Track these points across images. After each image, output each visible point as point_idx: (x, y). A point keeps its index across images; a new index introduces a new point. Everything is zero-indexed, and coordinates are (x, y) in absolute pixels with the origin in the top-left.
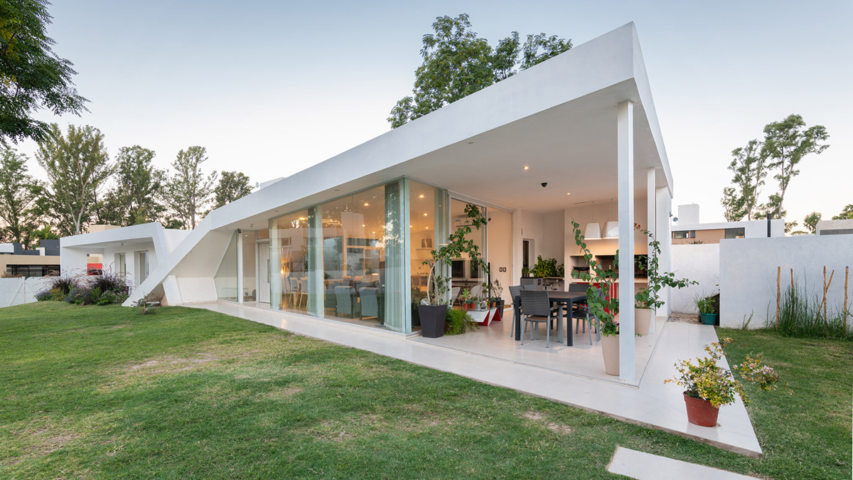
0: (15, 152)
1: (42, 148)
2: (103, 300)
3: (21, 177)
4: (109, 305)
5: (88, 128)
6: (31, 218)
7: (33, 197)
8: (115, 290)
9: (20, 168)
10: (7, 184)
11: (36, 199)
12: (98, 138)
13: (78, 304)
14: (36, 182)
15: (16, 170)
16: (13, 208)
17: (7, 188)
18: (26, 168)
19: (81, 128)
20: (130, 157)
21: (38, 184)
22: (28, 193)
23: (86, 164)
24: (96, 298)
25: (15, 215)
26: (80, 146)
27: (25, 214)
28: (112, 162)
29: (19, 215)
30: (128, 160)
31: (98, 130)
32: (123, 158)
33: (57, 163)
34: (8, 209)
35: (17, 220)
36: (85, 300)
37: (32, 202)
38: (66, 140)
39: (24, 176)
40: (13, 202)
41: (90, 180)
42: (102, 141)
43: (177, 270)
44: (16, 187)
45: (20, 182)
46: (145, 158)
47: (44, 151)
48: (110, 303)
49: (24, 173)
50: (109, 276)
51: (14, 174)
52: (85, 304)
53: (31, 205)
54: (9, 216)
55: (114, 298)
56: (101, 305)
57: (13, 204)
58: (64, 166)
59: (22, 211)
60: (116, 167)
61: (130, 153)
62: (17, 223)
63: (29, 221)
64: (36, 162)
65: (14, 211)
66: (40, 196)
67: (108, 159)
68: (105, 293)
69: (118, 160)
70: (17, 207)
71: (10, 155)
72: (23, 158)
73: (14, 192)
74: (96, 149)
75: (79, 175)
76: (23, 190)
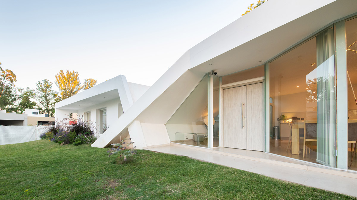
0: (48, 81)
1: (57, 79)
2: (77, 141)
3: (50, 91)
4: (82, 145)
5: (73, 72)
6: (53, 106)
7: (54, 98)
8: (85, 133)
9: (50, 87)
10: (45, 93)
11: (55, 99)
12: (77, 75)
13: (60, 143)
14: (55, 93)
15: (48, 88)
16: (47, 102)
17: (45, 95)
18: (51, 87)
19: (71, 72)
20: (88, 83)
21: (56, 93)
22: (52, 96)
23: (73, 86)
24: (72, 139)
25: (48, 105)
26: (71, 79)
27: (51, 104)
28: (82, 85)
29: (49, 105)
30: (87, 84)
31: (77, 72)
32: (86, 83)
33: (62, 85)
34: (45, 102)
35: (48, 107)
36: (64, 140)
37: (54, 100)
38: (66, 76)
39: (51, 90)
40: (47, 100)
41: (73, 92)
42: (78, 77)
43: (141, 118)
44: (48, 94)
45: (50, 92)
46: (94, 83)
47: (58, 80)
48: (82, 143)
49: (51, 89)
50: (81, 123)
51: (48, 89)
52: (64, 144)
53: (53, 101)
54: (46, 105)
55: (85, 140)
56: (76, 145)
57: (47, 101)
58: (65, 86)
59: (50, 103)
60: (83, 86)
61: (88, 81)
62: (48, 108)
63: (52, 107)
64: (55, 85)
65: (47, 103)
66: (56, 98)
67: (80, 84)
68: (78, 136)
69: (84, 84)
70: (48, 102)
71: (46, 82)
72: (51, 84)
73: (47, 96)
74: (76, 79)
75: (70, 89)
76: (50, 95)
